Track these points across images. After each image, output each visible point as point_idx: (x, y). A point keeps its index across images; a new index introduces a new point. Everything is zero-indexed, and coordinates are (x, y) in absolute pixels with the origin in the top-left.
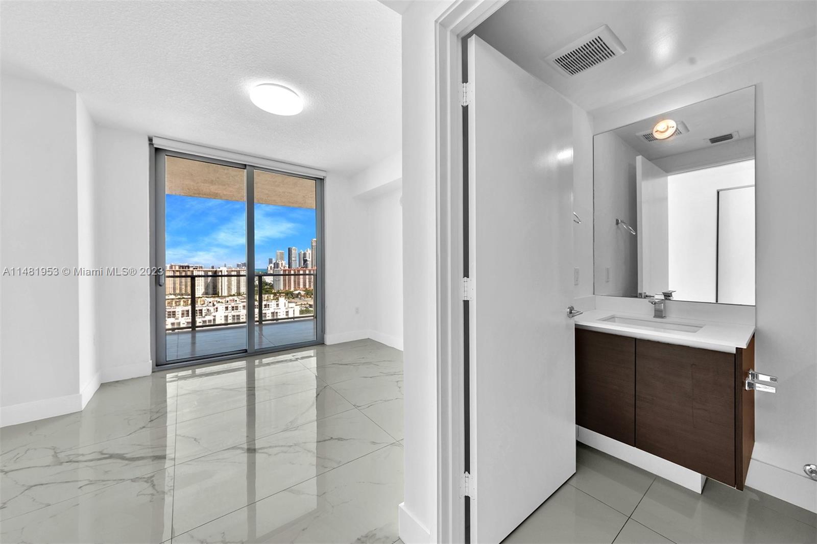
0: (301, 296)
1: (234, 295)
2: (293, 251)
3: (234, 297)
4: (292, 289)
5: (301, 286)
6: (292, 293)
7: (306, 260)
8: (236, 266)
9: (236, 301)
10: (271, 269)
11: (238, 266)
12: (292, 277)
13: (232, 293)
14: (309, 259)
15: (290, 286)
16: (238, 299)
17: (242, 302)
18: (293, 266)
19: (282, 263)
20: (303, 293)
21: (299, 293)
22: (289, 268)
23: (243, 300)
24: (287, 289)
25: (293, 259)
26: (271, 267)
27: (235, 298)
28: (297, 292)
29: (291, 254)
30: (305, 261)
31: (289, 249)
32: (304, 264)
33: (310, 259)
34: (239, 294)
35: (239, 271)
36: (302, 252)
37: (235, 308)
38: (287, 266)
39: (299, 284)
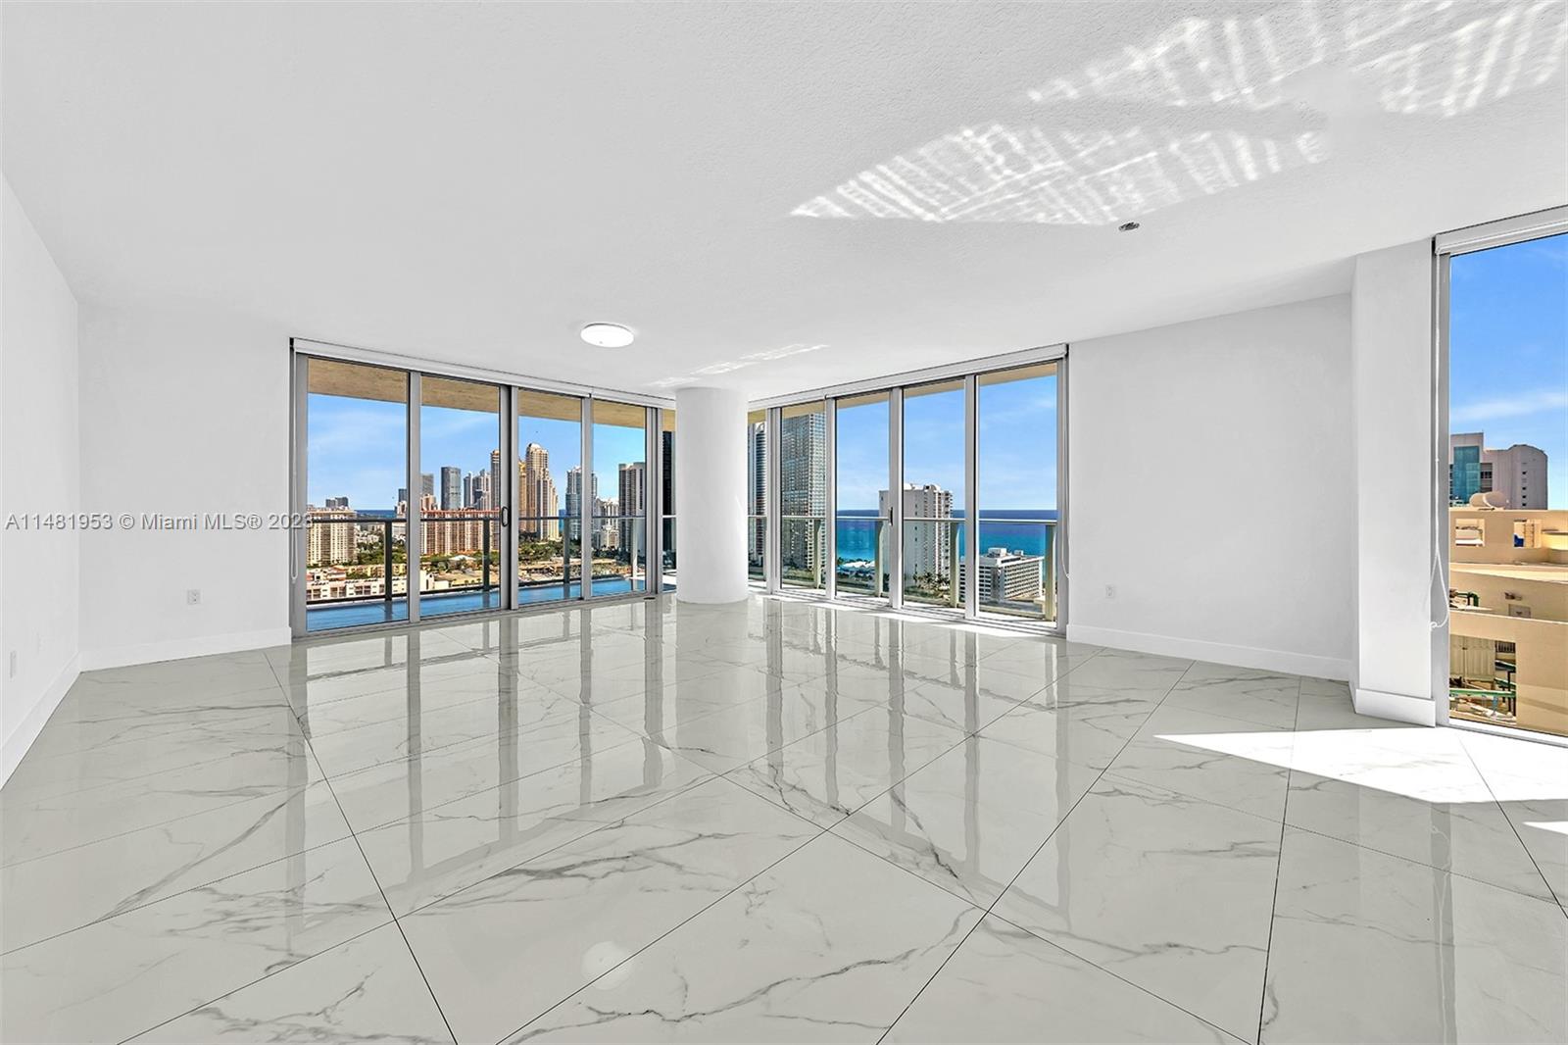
0: (467, 566)
1: (315, 566)
2: (452, 476)
3: (313, 571)
4: (448, 553)
5: (468, 546)
6: (446, 561)
7: (481, 493)
8: (324, 506)
9: (318, 578)
10: (403, 510)
11: (329, 503)
12: (448, 524)
13: (313, 562)
14: (486, 491)
15: (442, 548)
16: (322, 575)
17: (331, 580)
18: (452, 506)
19: (427, 500)
20: (470, 560)
21: (464, 560)
22: (442, 509)
23: (334, 577)
24: (436, 552)
25: (452, 490)
26: (403, 506)
27: (317, 572)
28: (457, 558)
29: (449, 480)
30: (478, 495)
31: (443, 469)
32: (475, 502)
33: (490, 491)
34: (327, 564)
35: (329, 514)
36: (472, 478)
37: (313, 593)
38: (439, 503)
39: (463, 544)
